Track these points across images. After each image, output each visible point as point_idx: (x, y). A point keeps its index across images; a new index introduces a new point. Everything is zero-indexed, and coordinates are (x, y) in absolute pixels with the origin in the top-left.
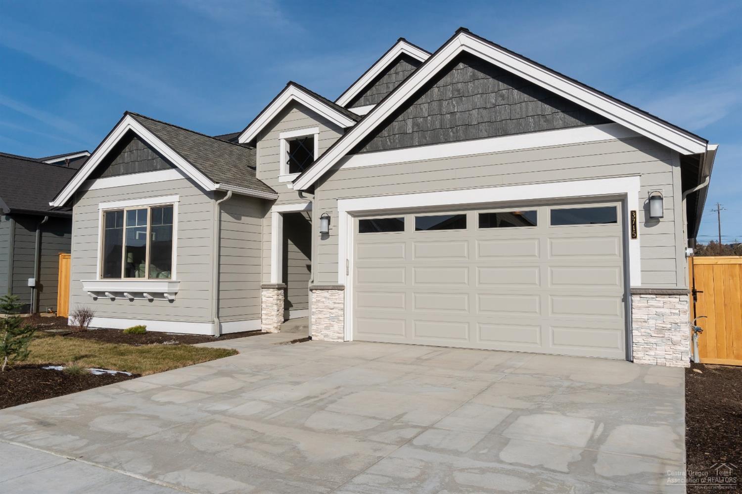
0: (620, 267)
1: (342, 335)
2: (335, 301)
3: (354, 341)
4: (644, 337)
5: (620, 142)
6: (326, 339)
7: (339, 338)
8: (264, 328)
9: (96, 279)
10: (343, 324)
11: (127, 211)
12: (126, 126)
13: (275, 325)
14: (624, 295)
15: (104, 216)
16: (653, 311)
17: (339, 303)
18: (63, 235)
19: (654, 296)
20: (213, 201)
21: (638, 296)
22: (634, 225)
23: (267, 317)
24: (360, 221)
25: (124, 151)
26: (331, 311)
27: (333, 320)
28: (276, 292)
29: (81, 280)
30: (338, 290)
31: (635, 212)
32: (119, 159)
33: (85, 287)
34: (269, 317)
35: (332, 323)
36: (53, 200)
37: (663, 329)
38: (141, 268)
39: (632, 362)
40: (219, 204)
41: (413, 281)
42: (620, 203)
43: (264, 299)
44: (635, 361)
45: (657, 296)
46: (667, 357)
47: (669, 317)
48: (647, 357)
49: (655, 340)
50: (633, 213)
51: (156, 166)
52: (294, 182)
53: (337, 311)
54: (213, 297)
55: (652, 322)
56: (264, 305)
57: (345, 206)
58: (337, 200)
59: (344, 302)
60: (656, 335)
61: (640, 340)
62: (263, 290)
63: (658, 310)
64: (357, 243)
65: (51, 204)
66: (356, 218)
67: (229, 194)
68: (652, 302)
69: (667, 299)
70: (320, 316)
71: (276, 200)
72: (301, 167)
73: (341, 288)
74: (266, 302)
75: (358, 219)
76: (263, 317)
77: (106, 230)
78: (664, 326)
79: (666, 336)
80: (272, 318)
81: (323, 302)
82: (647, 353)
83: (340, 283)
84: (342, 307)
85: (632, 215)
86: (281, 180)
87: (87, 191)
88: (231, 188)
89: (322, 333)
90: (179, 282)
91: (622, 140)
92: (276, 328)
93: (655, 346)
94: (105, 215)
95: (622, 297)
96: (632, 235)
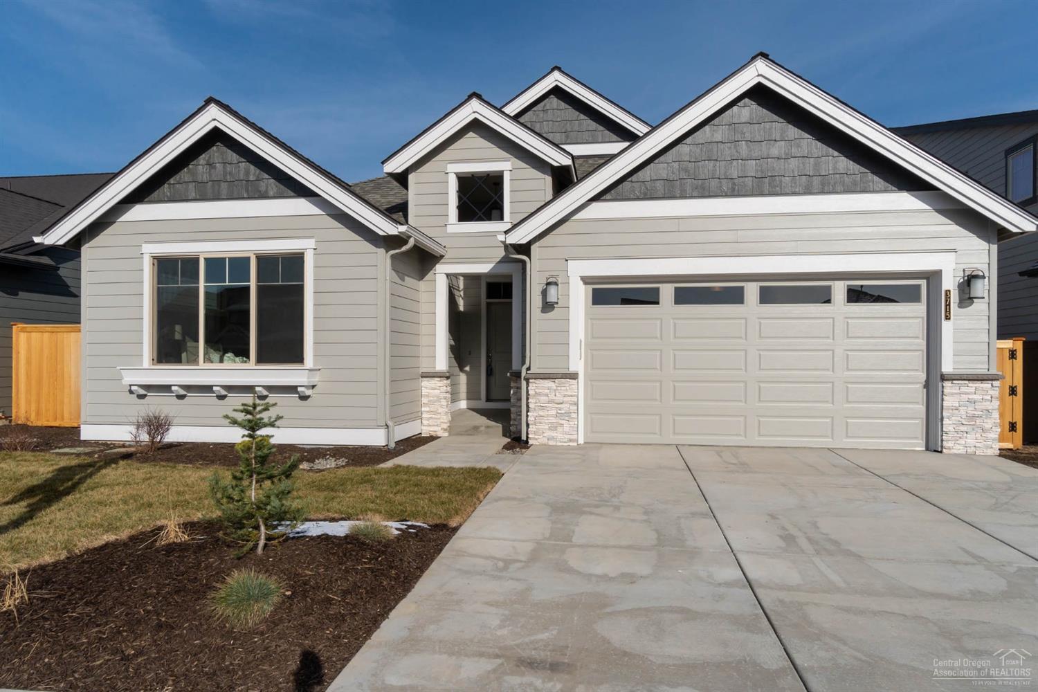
0: (923, 351)
1: (574, 437)
2: (566, 393)
3: (585, 443)
4: (955, 426)
5: (936, 213)
6: (551, 443)
7: (570, 440)
8: (426, 431)
9: (142, 366)
10: (576, 423)
11: (206, 259)
12: (208, 121)
13: (445, 426)
14: (925, 381)
15: (153, 264)
16: (965, 397)
17: (572, 396)
18: (17, 295)
19: (967, 382)
20: (382, 251)
21: (950, 382)
22: (948, 305)
23: (430, 416)
24: (594, 290)
25: (195, 162)
26: (559, 406)
27: (562, 418)
28: (445, 382)
29: (118, 368)
30: (570, 379)
31: (949, 291)
32: (184, 174)
33: (125, 379)
34: (433, 416)
35: (561, 422)
36: (43, 233)
37: (974, 416)
38: (188, 348)
39: (941, 452)
40: (392, 256)
41: (672, 365)
42: (925, 281)
43: (425, 391)
44: (944, 450)
45: (970, 382)
46: (978, 445)
47: (980, 404)
48: (958, 447)
49: (966, 428)
50: (948, 292)
51: (266, 191)
52: (506, 232)
53: (567, 406)
54: (385, 392)
55: (963, 411)
56: (424, 400)
57: (578, 269)
58: (567, 260)
59: (578, 394)
60: (967, 423)
61: (951, 428)
62: (424, 379)
63: (971, 397)
64: (589, 317)
65: (37, 240)
66: (589, 286)
67: (411, 242)
68: (964, 389)
69: (978, 384)
70: (541, 413)
71: (442, 257)
72: (480, 214)
73: (574, 376)
74: (427, 396)
75: (590, 288)
76: (423, 416)
77: (158, 288)
78: (975, 413)
79: (978, 423)
80: (438, 416)
81: (547, 395)
82: (958, 442)
83: (572, 369)
84: (576, 400)
85: (946, 295)
86: (450, 229)
87: (115, 222)
88: (415, 234)
89: (545, 435)
90: (320, 369)
91: (938, 211)
92: (445, 430)
93: (965, 435)
94: (156, 264)
95: (924, 383)
96: (946, 316)
